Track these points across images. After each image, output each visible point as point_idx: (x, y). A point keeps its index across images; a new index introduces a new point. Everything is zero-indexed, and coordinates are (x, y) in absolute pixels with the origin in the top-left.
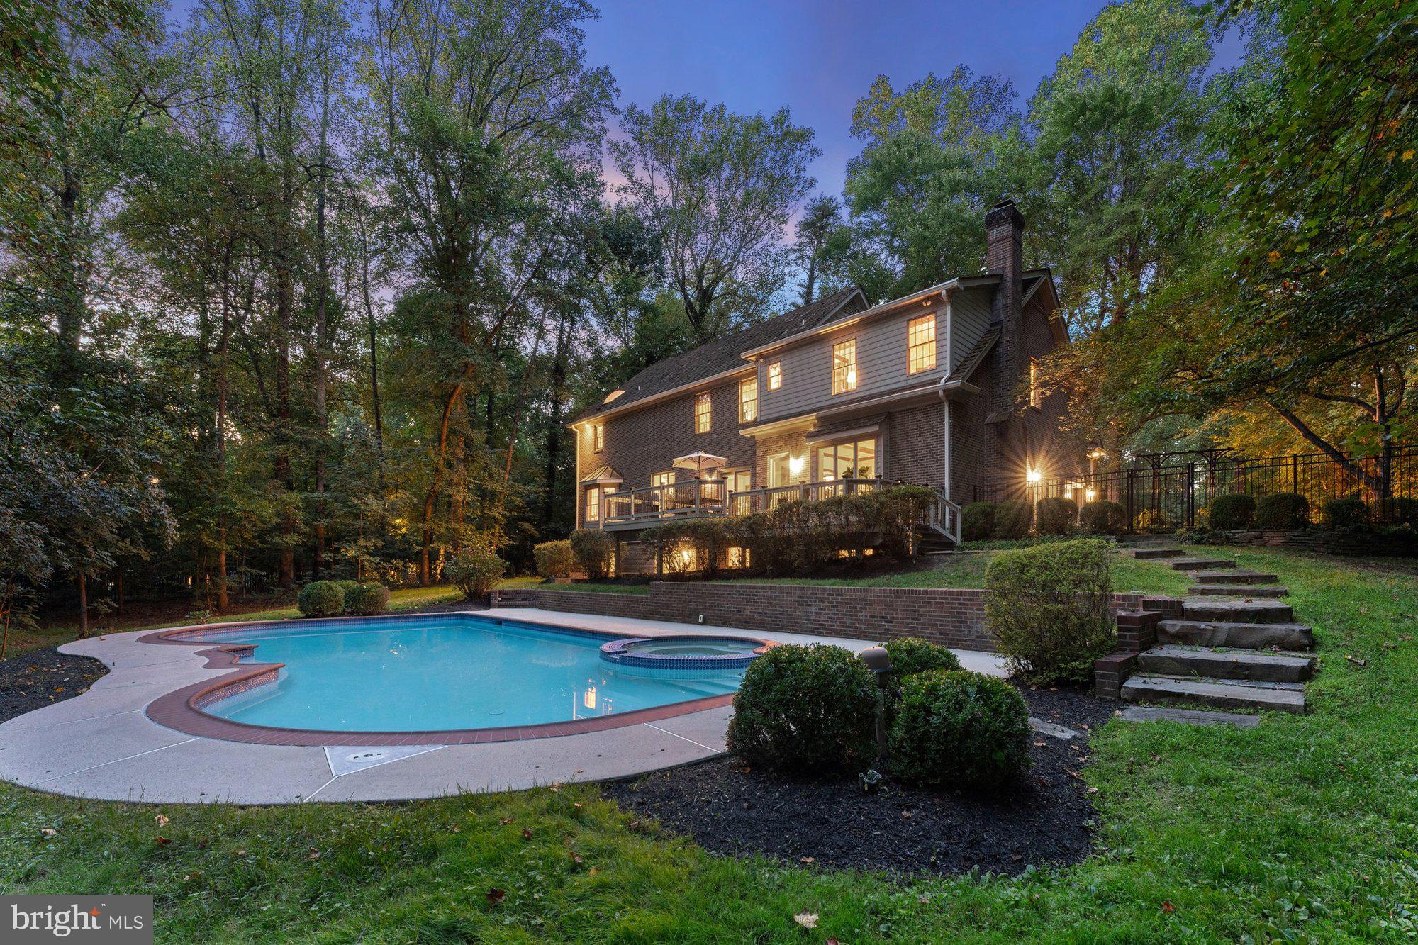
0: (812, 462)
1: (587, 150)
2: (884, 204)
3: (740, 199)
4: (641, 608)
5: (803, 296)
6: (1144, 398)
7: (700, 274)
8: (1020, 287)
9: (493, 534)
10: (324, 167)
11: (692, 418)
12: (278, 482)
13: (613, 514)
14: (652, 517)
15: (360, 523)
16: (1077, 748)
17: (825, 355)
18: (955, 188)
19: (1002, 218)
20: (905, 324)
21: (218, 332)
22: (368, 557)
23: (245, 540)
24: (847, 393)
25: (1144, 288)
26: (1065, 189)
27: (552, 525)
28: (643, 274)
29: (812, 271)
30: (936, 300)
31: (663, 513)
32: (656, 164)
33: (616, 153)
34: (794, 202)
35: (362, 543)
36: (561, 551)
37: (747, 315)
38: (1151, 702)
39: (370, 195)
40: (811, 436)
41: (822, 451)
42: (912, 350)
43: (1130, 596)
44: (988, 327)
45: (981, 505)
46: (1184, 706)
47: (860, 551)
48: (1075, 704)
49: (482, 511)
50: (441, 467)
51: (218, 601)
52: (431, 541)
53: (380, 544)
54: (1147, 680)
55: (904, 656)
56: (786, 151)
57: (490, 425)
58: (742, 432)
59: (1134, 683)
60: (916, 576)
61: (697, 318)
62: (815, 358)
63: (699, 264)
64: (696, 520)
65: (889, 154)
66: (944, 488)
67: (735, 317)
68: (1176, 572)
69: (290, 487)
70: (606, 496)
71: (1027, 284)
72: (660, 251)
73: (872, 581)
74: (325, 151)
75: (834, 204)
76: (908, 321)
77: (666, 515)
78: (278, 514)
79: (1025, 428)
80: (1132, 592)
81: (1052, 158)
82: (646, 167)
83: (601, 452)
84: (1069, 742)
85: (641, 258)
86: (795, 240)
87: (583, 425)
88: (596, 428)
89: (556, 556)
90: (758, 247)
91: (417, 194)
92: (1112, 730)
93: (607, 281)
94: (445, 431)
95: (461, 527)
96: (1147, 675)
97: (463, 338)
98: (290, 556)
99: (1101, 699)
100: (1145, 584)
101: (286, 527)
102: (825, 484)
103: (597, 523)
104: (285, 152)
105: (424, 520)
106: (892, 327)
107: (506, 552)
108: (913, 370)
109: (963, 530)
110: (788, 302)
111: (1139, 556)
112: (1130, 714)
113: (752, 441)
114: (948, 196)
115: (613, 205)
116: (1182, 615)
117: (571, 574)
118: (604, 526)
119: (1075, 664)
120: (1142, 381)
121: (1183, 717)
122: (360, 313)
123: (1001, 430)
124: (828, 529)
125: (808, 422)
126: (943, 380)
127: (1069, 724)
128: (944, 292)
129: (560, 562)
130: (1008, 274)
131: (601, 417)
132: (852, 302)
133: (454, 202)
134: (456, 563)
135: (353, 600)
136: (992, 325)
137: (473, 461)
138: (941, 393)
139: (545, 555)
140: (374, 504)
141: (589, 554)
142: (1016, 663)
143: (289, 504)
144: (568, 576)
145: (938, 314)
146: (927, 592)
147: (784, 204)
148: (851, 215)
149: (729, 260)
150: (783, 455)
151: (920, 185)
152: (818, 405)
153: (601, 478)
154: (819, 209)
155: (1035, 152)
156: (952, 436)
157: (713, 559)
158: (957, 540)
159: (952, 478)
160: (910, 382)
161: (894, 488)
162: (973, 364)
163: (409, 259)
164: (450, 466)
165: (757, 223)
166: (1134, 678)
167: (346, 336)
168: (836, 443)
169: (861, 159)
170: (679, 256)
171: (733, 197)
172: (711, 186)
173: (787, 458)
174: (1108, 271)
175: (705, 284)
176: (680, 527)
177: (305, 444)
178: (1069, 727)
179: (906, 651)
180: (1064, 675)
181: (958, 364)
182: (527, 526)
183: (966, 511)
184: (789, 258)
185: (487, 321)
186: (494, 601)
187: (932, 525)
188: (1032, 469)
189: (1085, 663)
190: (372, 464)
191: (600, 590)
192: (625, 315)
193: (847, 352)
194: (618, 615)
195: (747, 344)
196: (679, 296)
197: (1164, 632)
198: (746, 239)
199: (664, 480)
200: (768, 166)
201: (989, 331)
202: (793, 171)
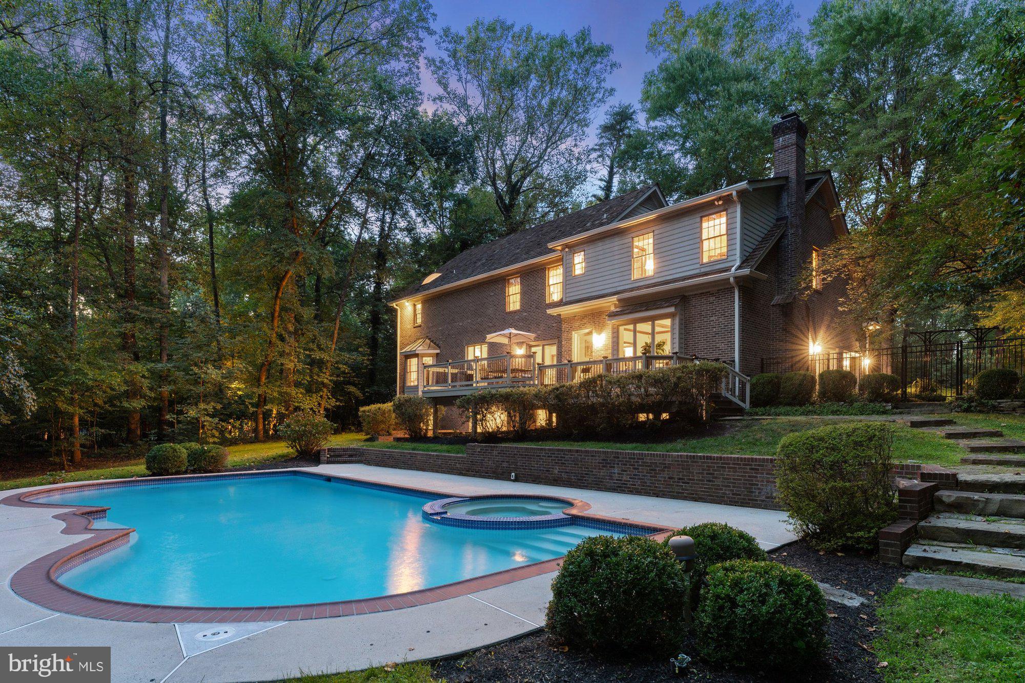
0: (613, 337)
1: (406, 66)
2: (678, 110)
3: (545, 106)
4: (458, 465)
5: (603, 189)
6: (918, 289)
7: (509, 170)
8: (803, 187)
9: (321, 397)
10: (166, 82)
11: (502, 299)
12: (125, 355)
13: (430, 383)
14: (467, 385)
15: (201, 389)
16: (865, 617)
17: (626, 246)
18: (743, 97)
19: (787, 128)
20: (698, 220)
21: (70, 224)
22: (208, 418)
23: (96, 405)
24: (646, 279)
25: (914, 181)
26: (842, 97)
27: (375, 388)
28: (457, 172)
29: (611, 168)
30: (728, 200)
31: (477, 382)
32: (469, 77)
33: (432, 68)
34: (596, 108)
35: (202, 406)
36: (383, 413)
37: (552, 205)
38: (930, 569)
39: (208, 105)
40: (612, 315)
41: (621, 328)
42: (705, 242)
43: (907, 466)
44: (774, 221)
45: (767, 375)
46: (961, 573)
47: (657, 416)
48: (861, 570)
49: (311, 377)
50: (274, 340)
51: (72, 457)
52: (265, 403)
53: (219, 406)
54: (926, 547)
55: (708, 541)
56: (588, 65)
57: (318, 301)
58: (549, 311)
59: (914, 551)
60: (709, 441)
61: (507, 209)
62: (616, 248)
63: (508, 162)
64: (508, 390)
65: (682, 69)
66: (734, 361)
67: (542, 207)
68: (949, 441)
69: (137, 358)
70: (425, 367)
71: (810, 184)
72: (473, 152)
73: (670, 446)
74: (167, 68)
75: (631, 111)
76: (702, 217)
77: (480, 385)
78: (126, 382)
79: (808, 308)
80: (909, 462)
81: (831, 72)
82: (460, 80)
83: (420, 326)
84: (858, 610)
85: (455, 158)
86: (597, 141)
87: (404, 303)
88: (415, 305)
89: (380, 418)
90: (562, 147)
91: (251, 106)
92: (896, 597)
93: (424, 178)
94: (277, 309)
95: (293, 391)
96: (926, 542)
97: (293, 230)
98: (137, 417)
99: (885, 564)
100: (919, 453)
101: (134, 392)
102: (625, 359)
103: (417, 387)
104: (130, 71)
105: (259, 385)
106: (687, 222)
107: (333, 411)
108: (705, 260)
109: (751, 397)
110: (590, 195)
111: (914, 425)
112: (912, 581)
113: (558, 319)
114: (737, 106)
115: (430, 114)
116: (957, 486)
117: (393, 432)
118: (424, 392)
119: (861, 534)
120: (916, 273)
121: (961, 585)
122: (198, 205)
123: (787, 310)
124: (629, 399)
125: (611, 303)
126: (733, 269)
127: (856, 589)
128: (734, 193)
129: (382, 422)
130: (793, 176)
131: (420, 296)
132: (649, 198)
133: (285, 113)
134: (288, 426)
135: (195, 459)
136: (777, 220)
137: (303, 334)
138: (732, 280)
139: (368, 416)
140: (213, 374)
141: (409, 417)
142: (804, 527)
143: (136, 373)
144: (390, 434)
145: (729, 211)
146: (721, 457)
147: (586, 110)
148: (648, 121)
149: (536, 159)
150: (587, 331)
151: (711, 95)
152: (619, 289)
153: (420, 350)
154: (617, 114)
155: (815, 65)
156: (742, 316)
157: (523, 423)
158: (746, 406)
159: (742, 352)
160: (703, 270)
161: (689, 364)
162: (761, 254)
163: (244, 160)
164: (282, 339)
165: (562, 127)
166: (915, 545)
167: (187, 226)
168: (635, 322)
169: (656, 72)
170: (490, 155)
171: (539, 104)
172: (519, 96)
173: (590, 333)
174: (881, 169)
175: (514, 179)
176: (493, 396)
177: (150, 322)
178: (856, 593)
179: (709, 536)
180: (850, 542)
181: (747, 254)
182: (352, 389)
183: (754, 381)
184: (591, 157)
185: (315, 212)
186: (323, 458)
187: (724, 393)
188: (814, 342)
189: (869, 532)
190: (212, 337)
191: (421, 450)
192: (441, 207)
193: (645, 243)
194: (437, 472)
195: (552, 234)
196: (489, 189)
197: (940, 501)
198: (552, 140)
199: (478, 354)
200: (571, 78)
201: (775, 225)
202: (595, 82)
